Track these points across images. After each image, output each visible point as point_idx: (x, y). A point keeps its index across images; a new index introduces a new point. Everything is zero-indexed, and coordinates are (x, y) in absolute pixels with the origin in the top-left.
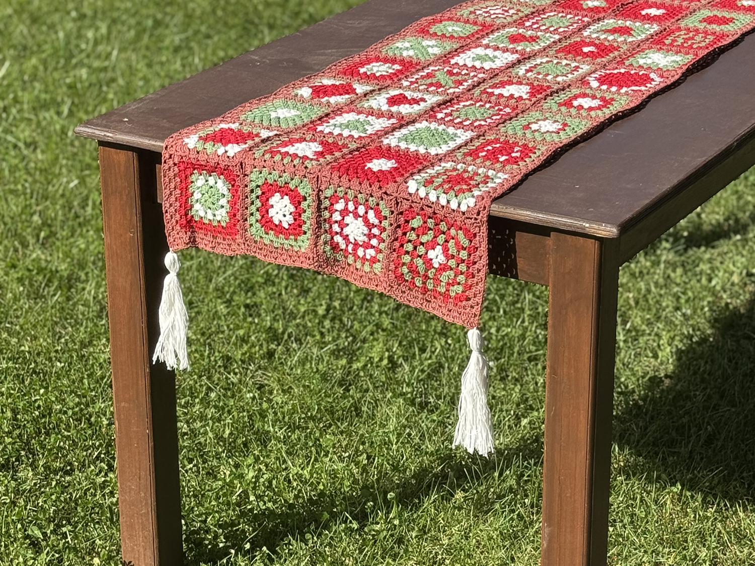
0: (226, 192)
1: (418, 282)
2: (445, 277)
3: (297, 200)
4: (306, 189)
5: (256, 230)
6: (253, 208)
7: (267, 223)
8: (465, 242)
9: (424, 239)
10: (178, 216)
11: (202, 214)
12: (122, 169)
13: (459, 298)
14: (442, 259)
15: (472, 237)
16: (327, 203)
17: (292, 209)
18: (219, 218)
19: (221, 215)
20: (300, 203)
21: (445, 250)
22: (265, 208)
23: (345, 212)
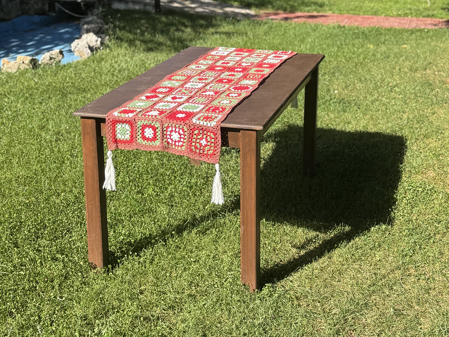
0: (129, 129)
1: (198, 151)
2: (206, 148)
3: (154, 129)
4: (157, 125)
5: (140, 140)
6: (139, 133)
7: (144, 138)
8: (213, 136)
9: (199, 137)
10: (112, 139)
11: (120, 137)
12: (90, 125)
13: (212, 155)
14: (205, 143)
15: (215, 134)
16: (165, 129)
17: (153, 132)
18: (126, 138)
19: (127, 137)
20: (155, 130)
21: (206, 140)
22: (143, 132)
23: (171, 131)
